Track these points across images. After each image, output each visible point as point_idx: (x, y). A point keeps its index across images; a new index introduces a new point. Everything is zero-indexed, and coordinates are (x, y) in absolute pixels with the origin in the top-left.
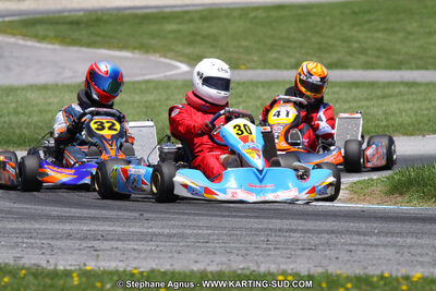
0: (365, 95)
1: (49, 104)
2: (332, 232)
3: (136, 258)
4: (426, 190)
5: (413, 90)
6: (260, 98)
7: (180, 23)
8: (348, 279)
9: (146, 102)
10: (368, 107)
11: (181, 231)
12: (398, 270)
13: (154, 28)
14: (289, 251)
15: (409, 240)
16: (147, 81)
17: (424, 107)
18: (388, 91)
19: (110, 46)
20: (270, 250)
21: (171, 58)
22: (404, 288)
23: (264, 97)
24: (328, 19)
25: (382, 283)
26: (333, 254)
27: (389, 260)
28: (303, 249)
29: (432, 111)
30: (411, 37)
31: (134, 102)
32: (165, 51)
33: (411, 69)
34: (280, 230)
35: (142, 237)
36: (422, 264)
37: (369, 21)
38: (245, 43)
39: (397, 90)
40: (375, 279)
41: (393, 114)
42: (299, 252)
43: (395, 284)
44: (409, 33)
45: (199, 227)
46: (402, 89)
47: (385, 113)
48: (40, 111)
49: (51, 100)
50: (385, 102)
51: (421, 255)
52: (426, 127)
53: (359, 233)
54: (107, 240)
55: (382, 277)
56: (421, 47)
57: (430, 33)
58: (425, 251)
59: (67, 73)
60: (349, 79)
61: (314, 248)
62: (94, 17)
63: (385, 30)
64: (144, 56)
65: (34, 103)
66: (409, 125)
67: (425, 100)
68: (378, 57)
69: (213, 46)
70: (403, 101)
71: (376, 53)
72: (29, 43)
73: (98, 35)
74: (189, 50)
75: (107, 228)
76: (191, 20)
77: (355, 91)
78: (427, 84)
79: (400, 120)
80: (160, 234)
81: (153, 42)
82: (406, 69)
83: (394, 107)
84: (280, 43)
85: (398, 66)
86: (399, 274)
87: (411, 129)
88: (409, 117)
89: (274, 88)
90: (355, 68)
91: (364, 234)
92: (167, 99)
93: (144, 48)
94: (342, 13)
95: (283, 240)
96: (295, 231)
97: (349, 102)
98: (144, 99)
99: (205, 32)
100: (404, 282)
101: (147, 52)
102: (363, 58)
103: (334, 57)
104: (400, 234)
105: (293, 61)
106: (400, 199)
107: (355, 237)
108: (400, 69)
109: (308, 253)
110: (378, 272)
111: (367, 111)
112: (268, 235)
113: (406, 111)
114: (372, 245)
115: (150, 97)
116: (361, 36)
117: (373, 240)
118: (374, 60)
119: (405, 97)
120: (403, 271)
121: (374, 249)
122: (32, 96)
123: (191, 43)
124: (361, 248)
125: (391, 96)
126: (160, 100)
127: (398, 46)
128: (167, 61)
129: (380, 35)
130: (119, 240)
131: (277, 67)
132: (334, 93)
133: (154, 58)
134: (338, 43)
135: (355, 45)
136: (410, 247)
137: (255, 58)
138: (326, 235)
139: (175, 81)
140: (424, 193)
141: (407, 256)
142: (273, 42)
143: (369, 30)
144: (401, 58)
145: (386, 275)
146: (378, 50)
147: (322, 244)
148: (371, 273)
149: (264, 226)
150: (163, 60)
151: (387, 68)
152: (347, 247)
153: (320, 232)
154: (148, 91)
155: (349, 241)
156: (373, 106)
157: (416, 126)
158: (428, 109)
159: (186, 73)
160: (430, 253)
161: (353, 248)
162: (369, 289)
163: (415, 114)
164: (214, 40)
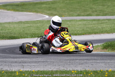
0: (97, 23)
1: (11, 27)
2: (87, 59)
3: (34, 68)
4: (113, 48)
5: (110, 21)
6: (68, 24)
7: (46, 5)
8: (91, 72)
10: (97, 26)
11: (46, 60)
12: (105, 69)
13: (39, 6)
14: (75, 65)
15: (108, 61)
16: (37, 21)
18: (103, 22)
20: (70, 64)
21: (44, 14)
23: (69, 24)
24: (86, 2)
25: (100, 72)
26: (87, 65)
27: (103, 66)
28: (79, 64)
30: (109, 7)
31: (34, 26)
32: (42, 12)
33: (109, 16)
34: (73, 59)
35: (36, 62)
36: (112, 67)
37: (97, 3)
38: (64, 10)
39: (105, 21)
40: (99, 71)
41: (104, 28)
42: (78, 65)
43: (104, 72)
44: (109, 6)
45: (51, 59)
46: (107, 21)
47: (102, 28)
48: (8, 29)
49: (11, 26)
50: (102, 24)
51: (112, 65)
52: (113, 31)
53: (94, 60)
54: (26, 63)
55: (101, 71)
56: (112, 10)
57: (114, 6)
59: (16, 19)
60: (92, 19)
61: (82, 64)
62: (23, 4)
63: (102, 5)
64: (36, 14)
65: (6, 27)
66: (109, 31)
67: (113, 24)
68: (100, 13)
69: (55, 11)
70: (107, 24)
71: (100, 12)
72: (5, 11)
73: (23, 8)
74: (48, 12)
75: (26, 60)
76: (49, 4)
77: (94, 22)
78: (114, 20)
79: (106, 29)
80: (41, 61)
81: (39, 10)
82: (108, 16)
83: (104, 26)
84: (73, 9)
85: (106, 15)
86: (105, 70)
87: (109, 32)
88: (109, 28)
89: (72, 22)
90: (94, 16)
91: (96, 60)
92: (43, 25)
93: (37, 12)
94: (90, 1)
95: (74, 62)
96: (77, 59)
97: (92, 25)
99: (53, 7)
100: (107, 72)
102: (96, 13)
103: (88, 13)
104: (106, 60)
105: (77, 14)
106: (106, 50)
107: (93, 61)
109: (80, 65)
110: (99, 70)
111: (97, 27)
112: (70, 61)
113: (108, 27)
114: (98, 63)
115: (38, 25)
116: (95, 7)
117: (98, 61)
118: (99, 13)
119: (108, 23)
120: (106, 69)
121: (98, 64)
122: (6, 25)
123: (49, 10)
124: (95, 63)
126: (41, 26)
127: (105, 10)
129: (100, 7)
130: (29, 63)
131: (73, 16)
132: (88, 23)
133: (39, 14)
134: (89, 9)
135: (94, 10)
136: (108, 63)
137: (67, 14)
139: (45, 20)
140: (112, 48)
141: (108, 65)
142: (71, 9)
143: (97, 6)
144: (106, 13)
145: (102, 70)
146: (100, 11)
147: (85, 63)
148: (97, 70)
149: (69, 58)
150: (42, 15)
152: (91, 63)
153: (84, 60)
154: (37, 23)
155: (92, 62)
156: (99, 26)
157: (110, 31)
158: (114, 26)
159: (48, 18)
160: (114, 64)
161: (93, 64)
162: (97, 74)
163: (110, 28)
164: (55, 9)
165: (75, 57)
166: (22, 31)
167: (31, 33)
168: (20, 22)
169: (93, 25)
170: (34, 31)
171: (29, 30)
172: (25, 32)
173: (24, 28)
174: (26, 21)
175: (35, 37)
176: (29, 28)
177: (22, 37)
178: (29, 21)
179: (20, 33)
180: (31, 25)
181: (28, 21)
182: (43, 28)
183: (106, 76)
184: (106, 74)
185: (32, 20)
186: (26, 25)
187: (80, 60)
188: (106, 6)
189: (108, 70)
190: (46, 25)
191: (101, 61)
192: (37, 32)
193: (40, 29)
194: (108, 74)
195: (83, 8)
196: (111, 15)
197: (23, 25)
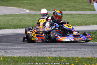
0: (70, 17)
2: (61, 48)
3: (16, 54)
5: (81, 16)
7: (27, 1)
8: (64, 58)
9: (19, 19)
10: (70, 20)
11: (26, 48)
13: (21, 2)
14: (51, 52)
15: (79, 49)
16: (20, 14)
17: (83, 20)
18: (75, 16)
19: (11, 6)
20: (47, 52)
21: (25, 9)
22: (77, 60)
25: (72, 59)
26: (61, 52)
27: (74, 54)
29: (85, 20)
31: (17, 19)
32: (24, 7)
33: (80, 11)
34: (49, 47)
35: (17, 49)
36: (81, 55)
38: (42, 5)
39: (77, 16)
40: (70, 58)
41: (76, 21)
42: (53, 52)
43: (75, 59)
44: (80, 3)
45: (31, 47)
46: (78, 15)
47: (74, 21)
50: (74, 18)
51: (81, 53)
52: (83, 24)
53: (67, 48)
54: (9, 50)
55: (72, 58)
56: (82, 6)
57: (84, 3)
58: (82, 52)
59: (1, 12)
60: (66, 13)
61: (57, 51)
63: (74, 2)
64: (19, 8)
66: (79, 24)
67: (83, 18)
68: (73, 8)
69: (35, 6)
70: (78, 18)
73: (8, 3)
74: (29, 7)
75: (10, 47)
77: (67, 16)
78: (84, 14)
79: (77, 22)
80: (22, 49)
81: (21, 5)
82: (79, 11)
83: (76, 20)
84: (50, 5)
85: (77, 10)
86: (76, 57)
90: (67, 11)
91: (68, 48)
92: (24, 18)
93: (19, 7)
95: (50, 50)
96: (53, 48)
98: (19, 18)
99: (33, 3)
100: (77, 59)
101: (20, 7)
102: (69, 9)
103: (62, 8)
104: (77, 48)
108: (77, 11)
109: (55, 52)
110: (71, 57)
112: (46, 49)
113: (79, 20)
115: (20, 18)
116: (69, 3)
117: (70, 49)
118: (72, 9)
119: (79, 17)
120: (77, 56)
121: (70, 51)
123: (30, 5)
124: (68, 51)
125: (76, 17)
126: (22, 18)
127: (77, 6)
128: (24, 9)
129: (73, 3)
130: (12, 50)
133: (21, 9)
134: (63, 5)
135: (67, 6)
136: (79, 51)
138: (60, 48)
139: (26, 14)
141: (78, 53)
142: (48, 5)
143: (71, 2)
144: (78, 8)
145: (73, 57)
146: (73, 7)
147: (59, 51)
148: (69, 57)
149: (46, 46)
150: (23, 9)
151: (75, 11)
154: (20, 16)
155: (65, 50)
156: (71, 19)
157: (81, 24)
158: (84, 20)
159: (28, 12)
160: (83, 52)
161: (66, 51)
162: (69, 60)
163: (81, 21)
164: (35, 4)
165: (51, 45)
166: (6, 22)
167: (14, 24)
168: (5, 15)
169: (67, 19)
170: (17, 23)
171: (12, 22)
172: (9, 23)
173: (8, 20)
174: (10, 15)
175: (18, 28)
176: (12, 20)
177: (6, 28)
178: (13, 15)
179: (4, 25)
180: (14, 17)
181: (11, 15)
182: (25, 21)
183: (77, 62)
184: (77, 61)
185: (15, 14)
186: (10, 18)
187: (55, 48)
188: (78, 3)
189: (79, 57)
190: (27, 18)
191: (73, 49)
192: (19, 23)
193: (22, 22)
194: (78, 60)
195: (58, 4)
196: (82, 11)
197: (7, 18)
